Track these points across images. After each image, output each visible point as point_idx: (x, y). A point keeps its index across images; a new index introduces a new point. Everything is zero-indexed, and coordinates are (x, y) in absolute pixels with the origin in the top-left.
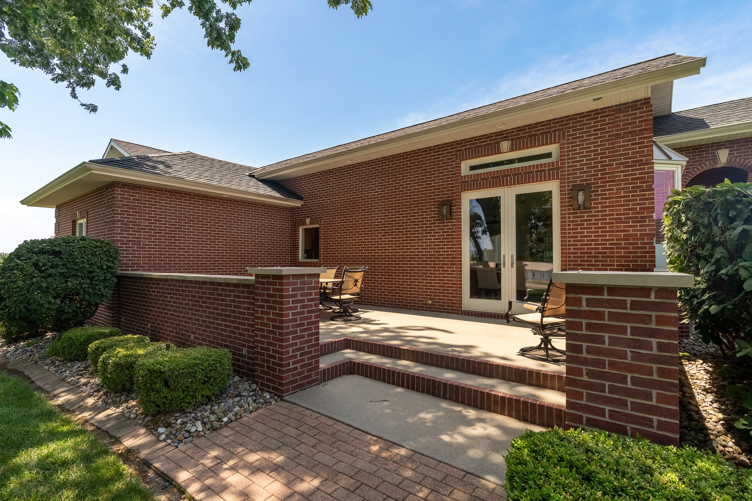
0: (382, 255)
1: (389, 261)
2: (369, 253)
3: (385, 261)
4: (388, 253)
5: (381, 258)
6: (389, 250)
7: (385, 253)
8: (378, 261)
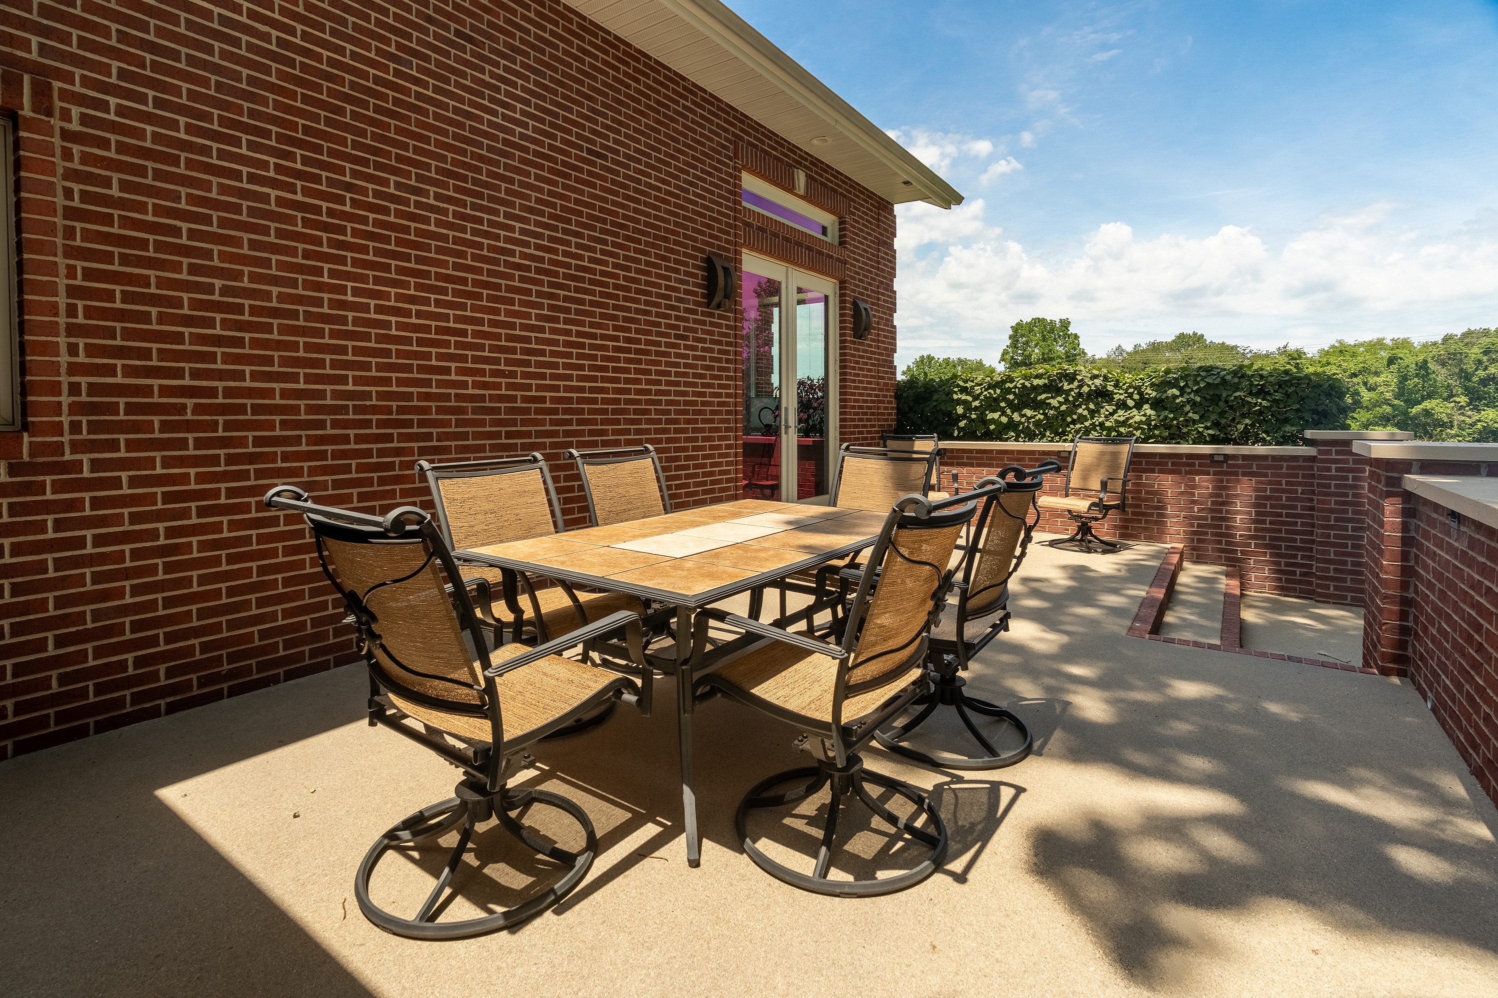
0: (543, 400)
1: (569, 422)
2: (485, 386)
3: (553, 422)
4: (568, 389)
5: (538, 411)
6: (569, 378)
7: (556, 389)
8: (524, 423)
